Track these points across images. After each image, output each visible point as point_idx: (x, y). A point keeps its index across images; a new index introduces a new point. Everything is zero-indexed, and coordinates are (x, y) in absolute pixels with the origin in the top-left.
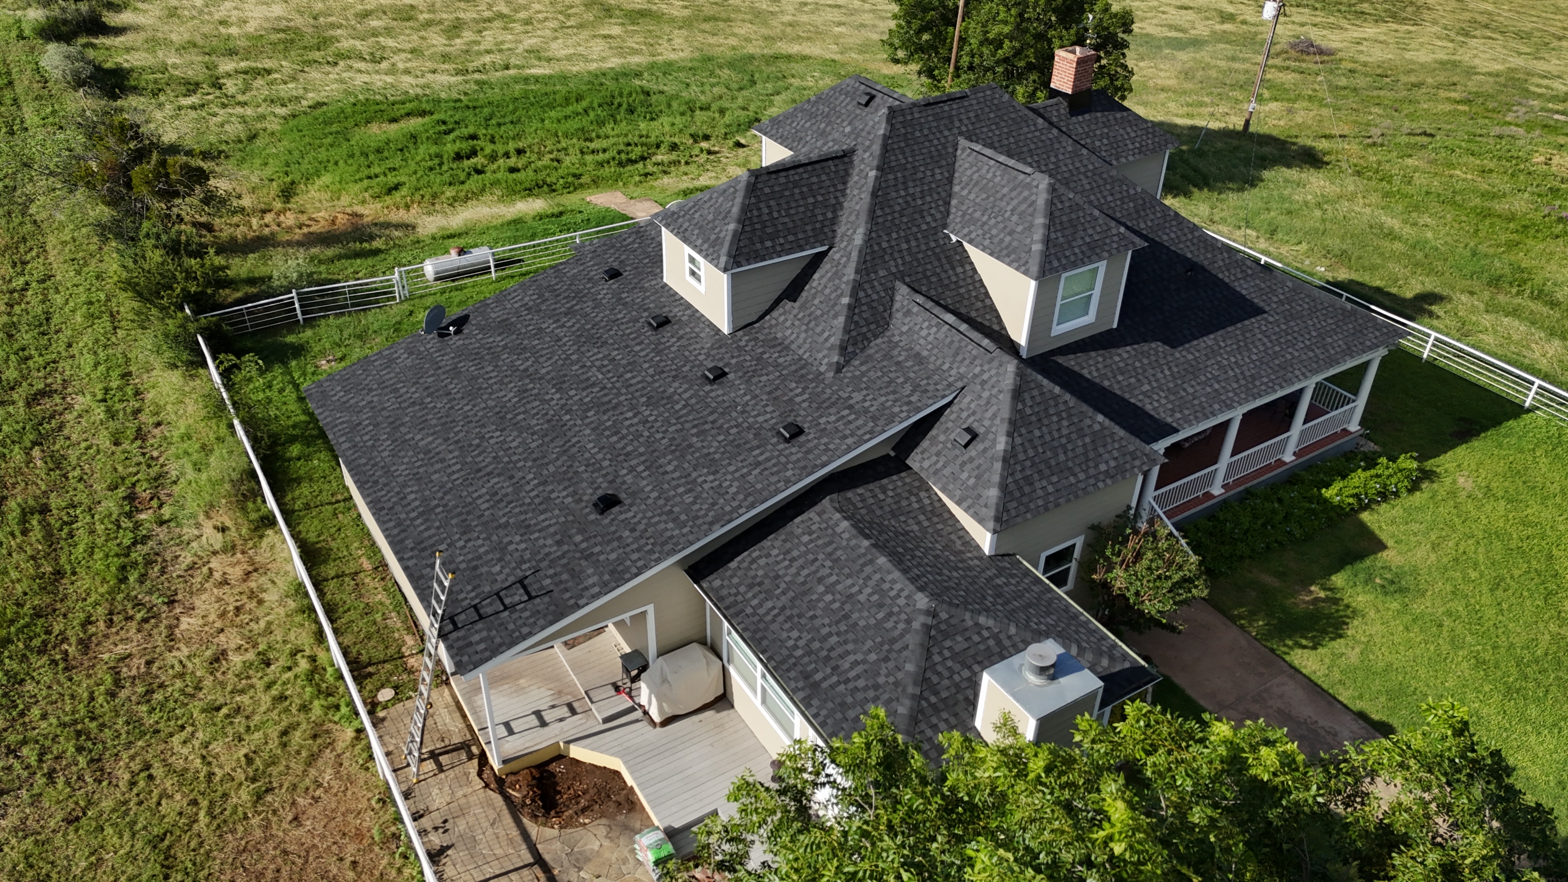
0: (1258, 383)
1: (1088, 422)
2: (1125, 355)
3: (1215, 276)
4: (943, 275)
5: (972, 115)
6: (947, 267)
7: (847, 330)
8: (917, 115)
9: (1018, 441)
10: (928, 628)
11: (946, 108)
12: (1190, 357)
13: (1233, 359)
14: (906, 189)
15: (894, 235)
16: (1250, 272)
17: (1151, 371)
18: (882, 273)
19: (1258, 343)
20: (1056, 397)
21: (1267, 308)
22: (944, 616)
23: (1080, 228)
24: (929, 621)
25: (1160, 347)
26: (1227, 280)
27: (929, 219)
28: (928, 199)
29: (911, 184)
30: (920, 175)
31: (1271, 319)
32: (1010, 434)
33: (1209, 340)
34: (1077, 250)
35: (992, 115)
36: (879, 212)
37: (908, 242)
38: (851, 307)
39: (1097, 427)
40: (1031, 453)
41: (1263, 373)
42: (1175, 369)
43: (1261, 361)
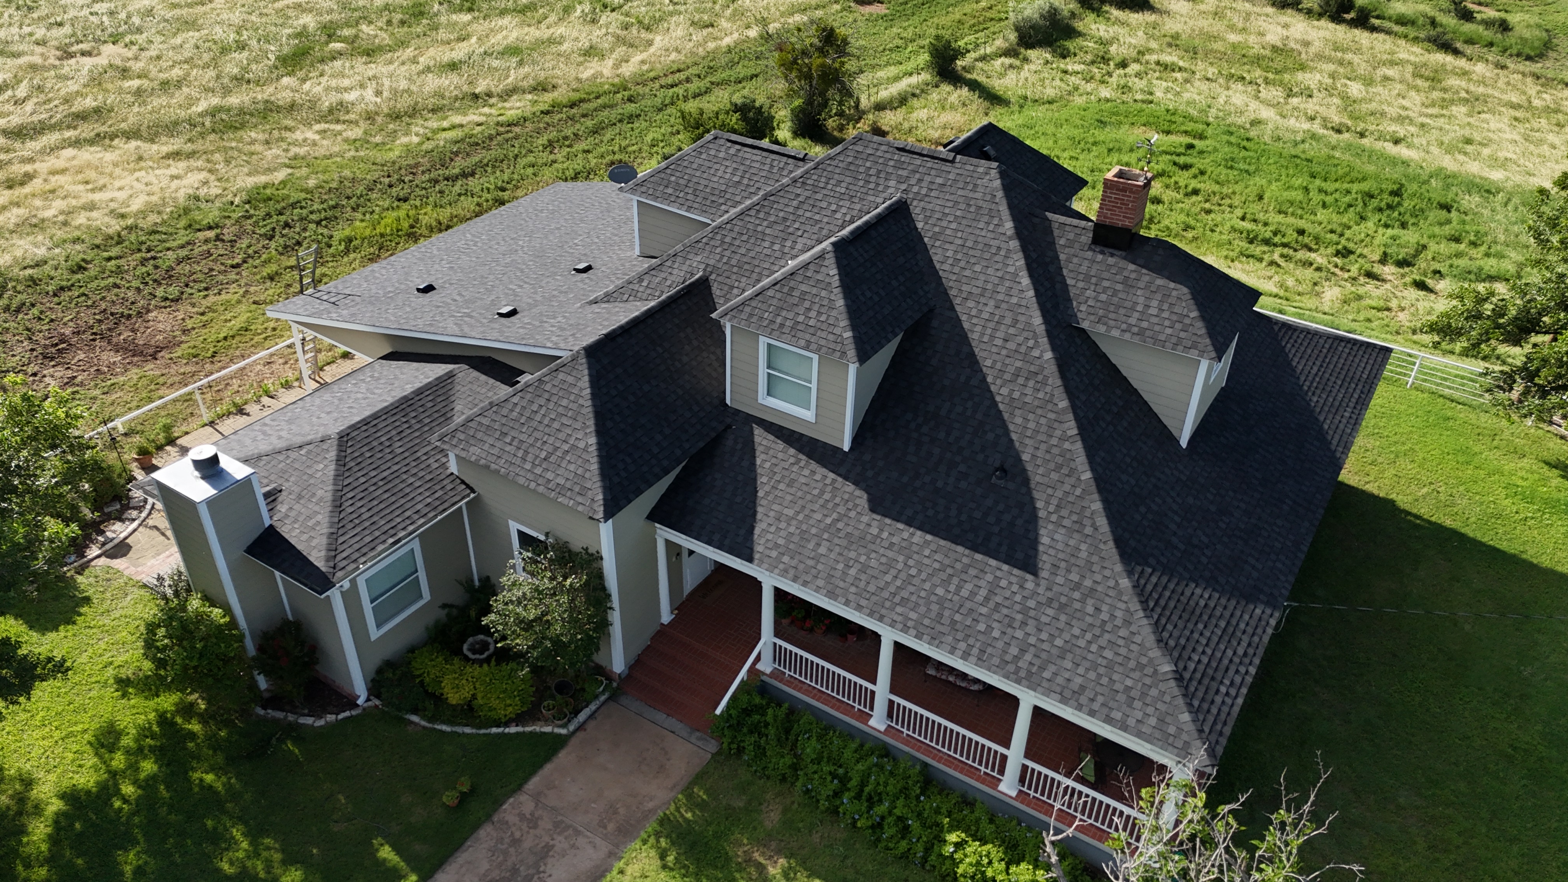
1: (581, 435)
2: (818, 476)
3: (1032, 500)
5: (938, 181)
7: (629, 281)
8: (879, 153)
11: (918, 162)
12: (874, 530)
13: (913, 572)
14: (797, 208)
15: (744, 238)
16: (1088, 530)
17: (817, 506)
18: (700, 258)
19: (969, 586)
20: (578, 397)
21: (1044, 574)
22: (326, 446)
23: (807, 304)
24: (317, 440)
25: (861, 498)
26: (1042, 514)
27: (787, 243)
28: (807, 228)
29: (805, 207)
31: (1030, 585)
33: (919, 536)
37: (750, 249)
38: (651, 268)
39: (581, 444)
41: (922, 609)
42: (840, 525)
43: (941, 602)
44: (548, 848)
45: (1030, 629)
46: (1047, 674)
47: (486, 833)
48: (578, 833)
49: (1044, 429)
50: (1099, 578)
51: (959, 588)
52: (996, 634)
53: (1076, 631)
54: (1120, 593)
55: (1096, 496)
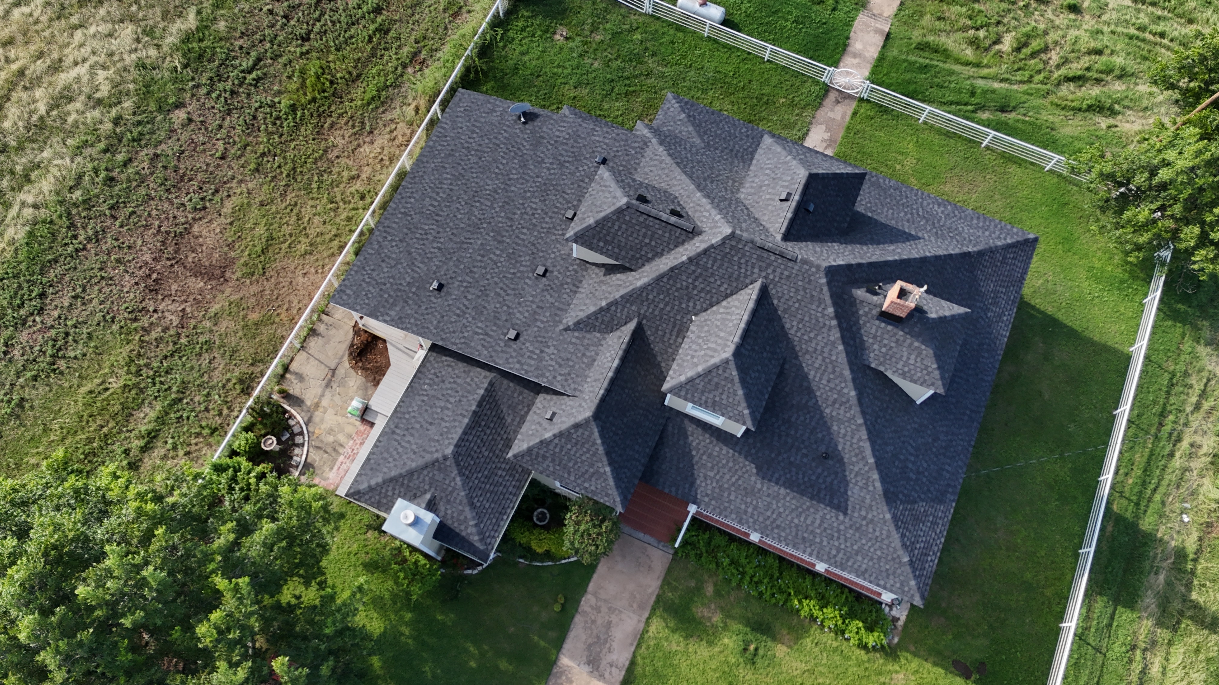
0: (776, 531)
1: (600, 465)
2: (724, 452)
3: (844, 471)
4: (668, 335)
5: (786, 273)
6: (675, 333)
7: (589, 317)
8: (747, 248)
9: (556, 441)
10: (437, 461)
11: (773, 258)
12: (759, 486)
13: (781, 510)
14: (695, 280)
15: (662, 297)
16: (871, 488)
17: (726, 471)
18: (633, 308)
19: (810, 518)
20: (594, 444)
21: (849, 512)
22: (448, 463)
23: (720, 391)
24: (441, 459)
25: (750, 467)
26: (848, 479)
27: (691, 304)
28: (703, 295)
29: (700, 280)
30: (712, 280)
31: (841, 517)
32: (555, 436)
33: (783, 490)
34: (704, 398)
35: (800, 283)
36: (665, 280)
37: (666, 305)
38: (601, 309)
39: (602, 470)
40: (557, 450)
41: (788, 531)
42: (740, 482)
43: (797, 526)
44: (610, 623)
45: (842, 540)
46: (850, 564)
47: (578, 619)
48: (620, 612)
49: (849, 434)
50: (875, 513)
51: (806, 519)
52: (825, 543)
53: (864, 541)
54: (885, 522)
55: (876, 472)
